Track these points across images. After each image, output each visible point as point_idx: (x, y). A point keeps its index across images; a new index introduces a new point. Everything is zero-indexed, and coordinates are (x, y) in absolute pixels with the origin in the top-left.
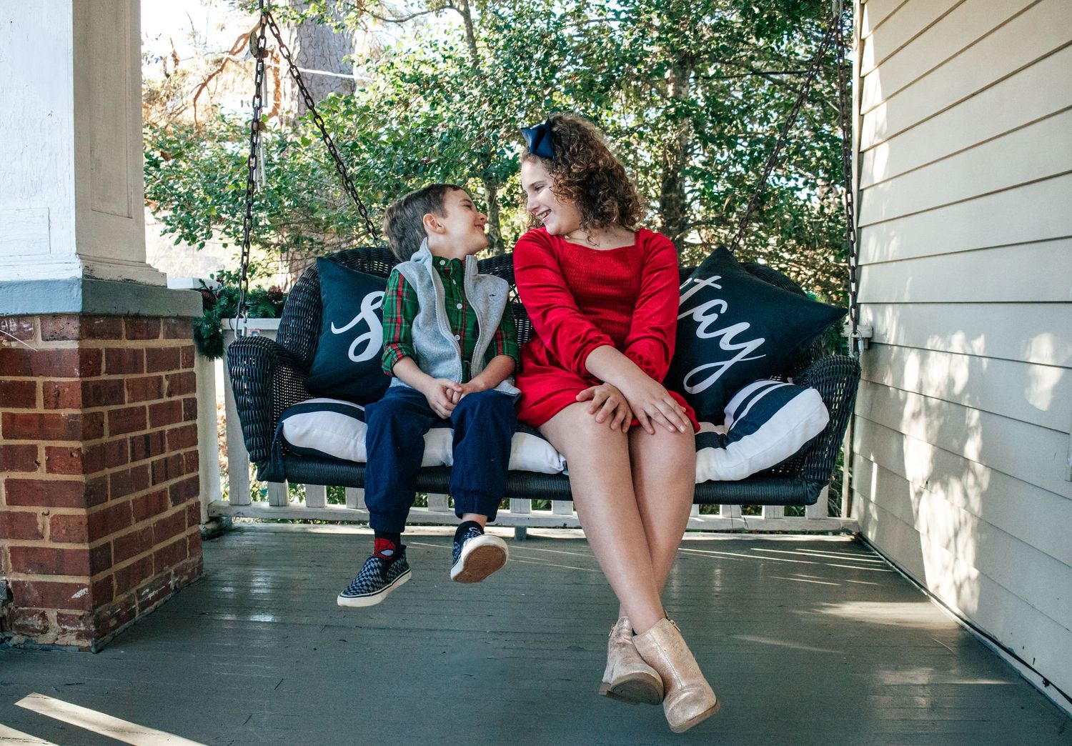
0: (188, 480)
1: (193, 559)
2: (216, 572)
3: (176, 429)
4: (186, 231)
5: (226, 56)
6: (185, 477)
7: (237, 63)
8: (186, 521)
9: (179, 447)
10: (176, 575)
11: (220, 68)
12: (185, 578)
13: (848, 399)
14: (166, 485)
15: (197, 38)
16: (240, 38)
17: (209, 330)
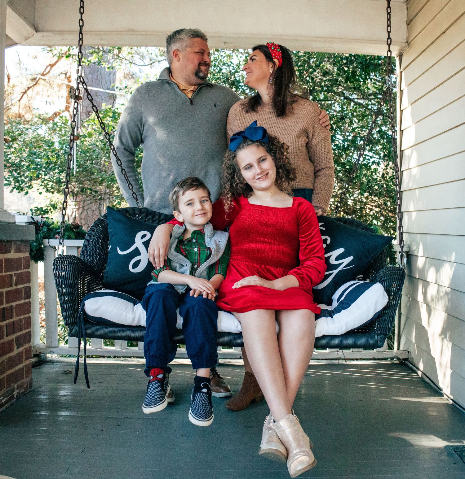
0: (26, 333)
1: (27, 380)
2: (40, 387)
3: (19, 304)
4: (17, 184)
5: (39, 76)
6: (24, 332)
7: (44, 80)
8: (24, 357)
9: (20, 315)
10: (17, 389)
11: (35, 83)
12: (23, 390)
13: (399, 290)
14: (14, 336)
15: (22, 65)
16: (47, 67)
17: (36, 246)
